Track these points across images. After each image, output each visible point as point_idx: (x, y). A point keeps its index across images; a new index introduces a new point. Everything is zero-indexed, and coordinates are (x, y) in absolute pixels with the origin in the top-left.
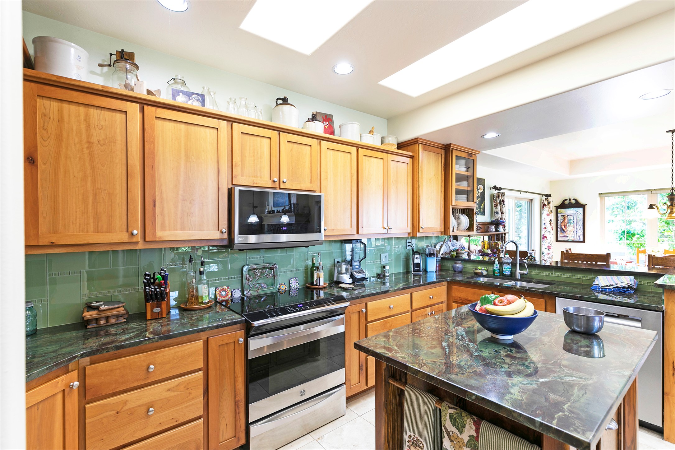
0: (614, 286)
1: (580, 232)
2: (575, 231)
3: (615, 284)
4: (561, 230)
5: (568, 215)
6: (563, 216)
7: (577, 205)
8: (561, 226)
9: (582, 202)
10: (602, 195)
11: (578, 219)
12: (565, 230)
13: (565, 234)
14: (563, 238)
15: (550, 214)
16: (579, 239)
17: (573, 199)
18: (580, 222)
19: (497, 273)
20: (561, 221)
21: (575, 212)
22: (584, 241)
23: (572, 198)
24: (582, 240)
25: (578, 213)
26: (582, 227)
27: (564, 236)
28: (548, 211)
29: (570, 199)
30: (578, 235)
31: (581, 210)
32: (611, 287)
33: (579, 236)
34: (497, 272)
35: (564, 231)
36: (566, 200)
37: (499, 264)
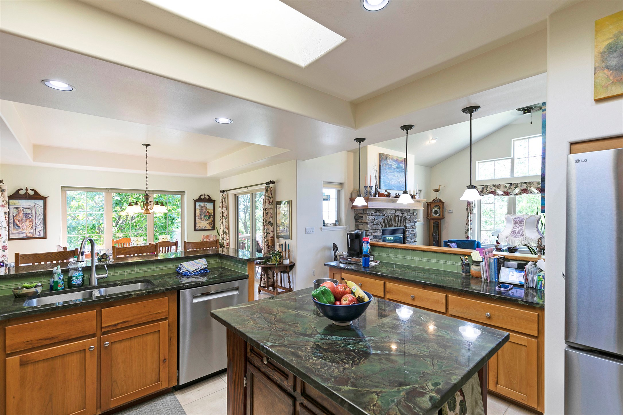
0: (200, 269)
1: (40, 227)
2: (34, 227)
3: (200, 267)
4: (14, 225)
5: (23, 208)
6: (17, 208)
7: (36, 196)
8: (14, 221)
9: (42, 193)
10: (64, 189)
11: (37, 212)
12: (20, 226)
13: (20, 230)
14: (17, 235)
15: (5, 206)
16: (39, 235)
17: (32, 190)
18: (40, 216)
19: (61, 286)
20: (15, 214)
21: (33, 205)
22: (45, 237)
23: (29, 189)
24: (42, 235)
25: (37, 205)
26: (42, 222)
27: (18, 233)
28: (3, 201)
29: (27, 189)
30: (37, 230)
31: (41, 203)
32: (198, 270)
33: (39, 232)
34: (61, 284)
35: (18, 226)
36: (22, 189)
37: (62, 272)
